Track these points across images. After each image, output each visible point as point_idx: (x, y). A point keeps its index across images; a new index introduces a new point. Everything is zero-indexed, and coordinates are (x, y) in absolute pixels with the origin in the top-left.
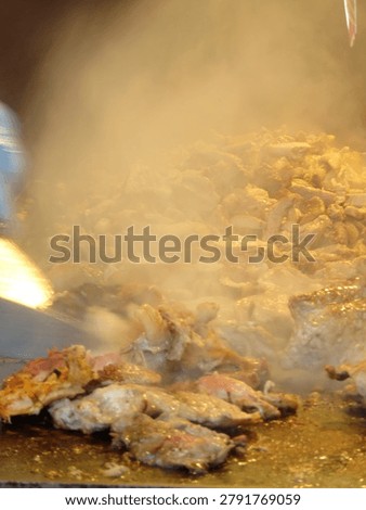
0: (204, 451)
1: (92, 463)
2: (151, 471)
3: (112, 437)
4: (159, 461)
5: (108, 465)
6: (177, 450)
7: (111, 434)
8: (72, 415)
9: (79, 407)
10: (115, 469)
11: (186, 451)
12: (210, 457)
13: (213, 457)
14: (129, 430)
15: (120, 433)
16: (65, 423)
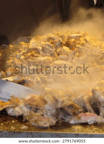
0: (49, 122)
1: (17, 125)
2: (34, 128)
3: (23, 118)
4: (36, 125)
5: (22, 126)
6: (41, 121)
7: (23, 117)
8: (12, 111)
9: (14, 109)
10: (24, 127)
11: (44, 122)
12: (51, 124)
13: (52, 124)
14: (28, 116)
15: (26, 117)
16: (11, 114)
